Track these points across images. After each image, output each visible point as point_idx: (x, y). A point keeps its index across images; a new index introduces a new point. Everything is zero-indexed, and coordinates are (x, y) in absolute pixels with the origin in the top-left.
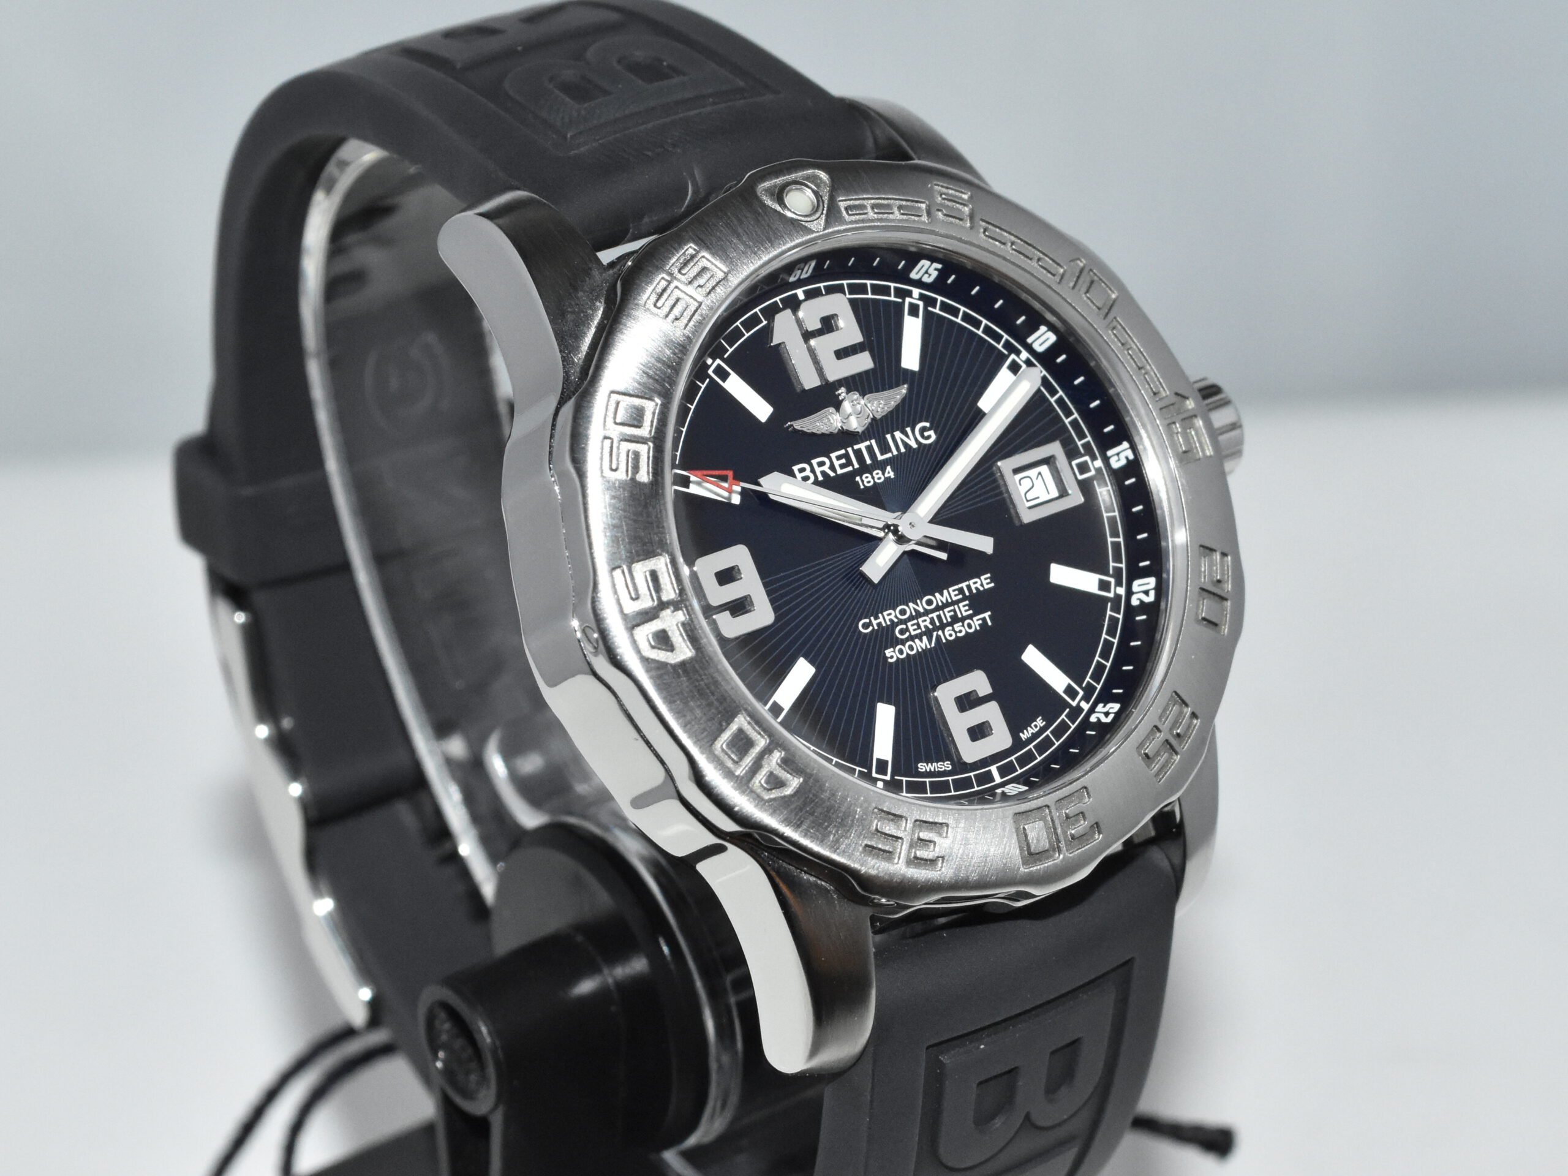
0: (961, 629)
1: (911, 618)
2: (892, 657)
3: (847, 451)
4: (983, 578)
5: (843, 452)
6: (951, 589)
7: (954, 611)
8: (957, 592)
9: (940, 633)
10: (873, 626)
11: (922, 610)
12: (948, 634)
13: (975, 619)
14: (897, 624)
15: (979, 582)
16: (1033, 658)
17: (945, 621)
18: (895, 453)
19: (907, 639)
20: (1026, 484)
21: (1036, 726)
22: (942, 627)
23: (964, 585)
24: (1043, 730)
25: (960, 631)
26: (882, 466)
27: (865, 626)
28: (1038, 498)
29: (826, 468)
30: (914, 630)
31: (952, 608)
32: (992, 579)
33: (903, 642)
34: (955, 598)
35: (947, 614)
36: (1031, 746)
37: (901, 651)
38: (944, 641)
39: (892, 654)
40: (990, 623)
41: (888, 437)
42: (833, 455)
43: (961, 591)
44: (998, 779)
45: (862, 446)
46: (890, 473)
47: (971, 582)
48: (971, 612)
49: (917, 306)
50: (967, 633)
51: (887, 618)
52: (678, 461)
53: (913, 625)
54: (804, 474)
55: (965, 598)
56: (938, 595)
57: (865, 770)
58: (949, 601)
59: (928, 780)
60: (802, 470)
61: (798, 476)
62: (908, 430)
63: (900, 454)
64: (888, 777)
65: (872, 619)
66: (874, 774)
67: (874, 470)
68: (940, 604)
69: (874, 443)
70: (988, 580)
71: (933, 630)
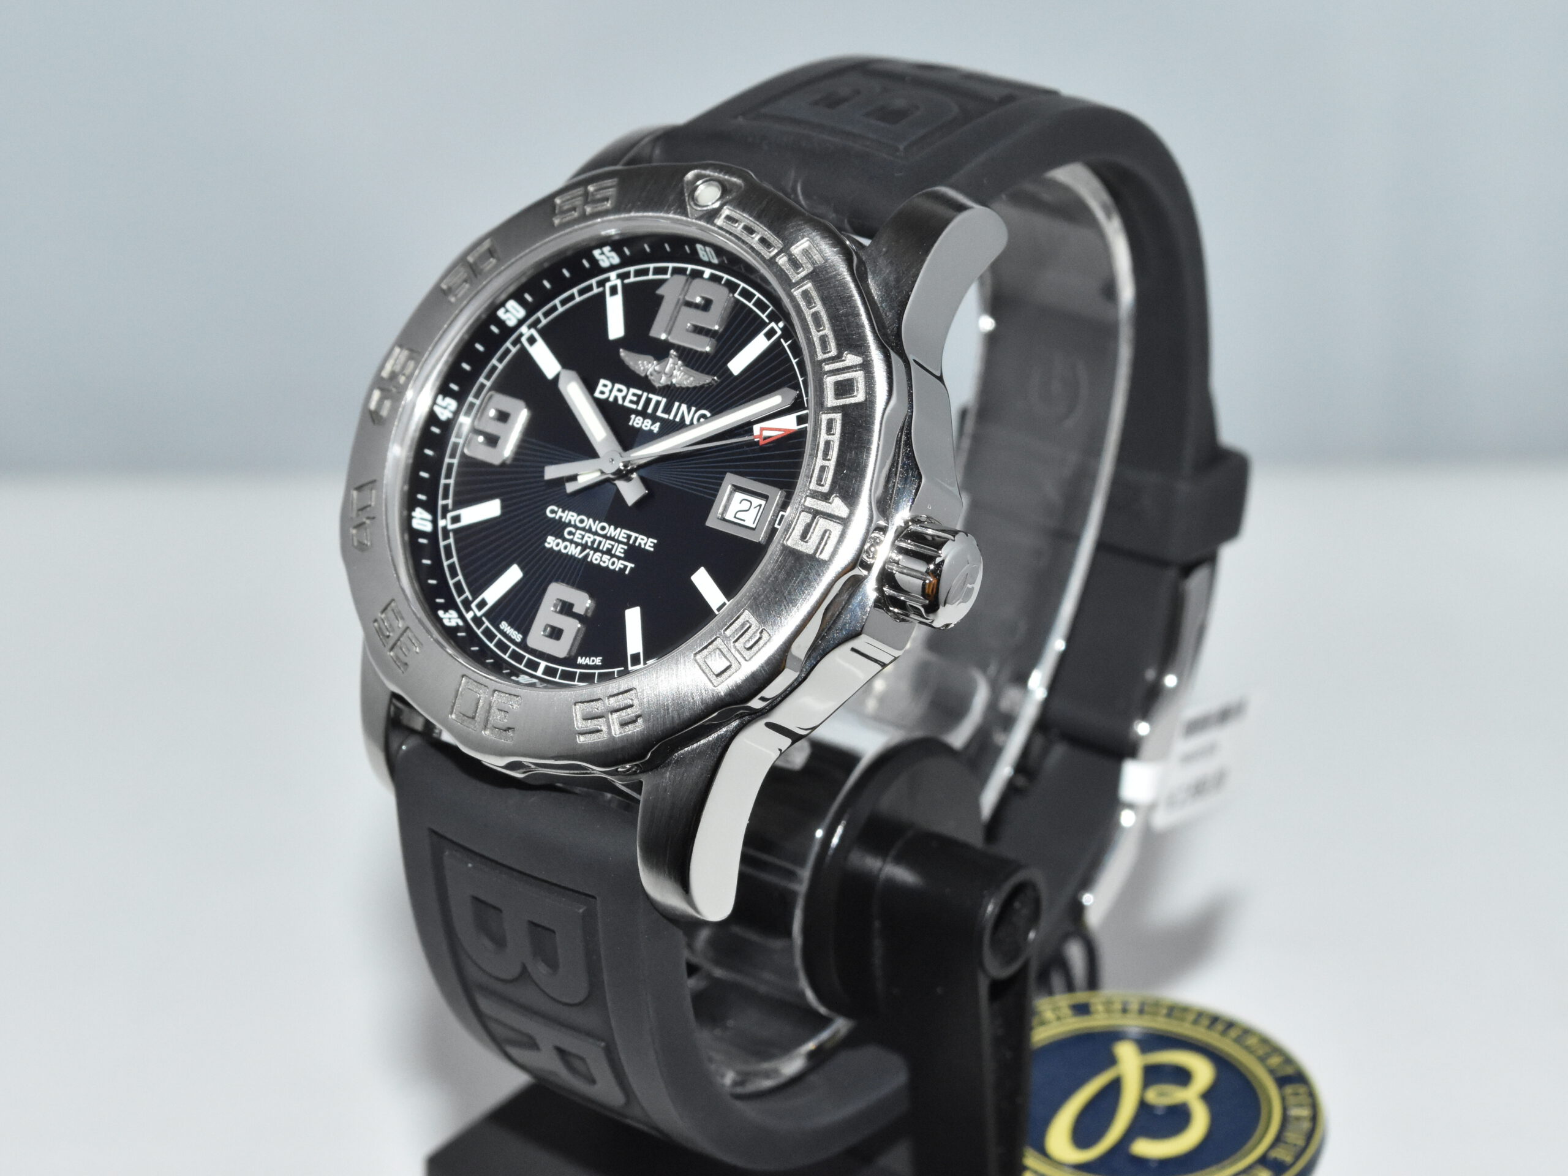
0: (606, 561)
1: (583, 529)
2: (549, 543)
3: (642, 394)
4: (651, 540)
5: (640, 392)
6: (624, 531)
7: (613, 546)
8: (625, 536)
9: (592, 553)
10: (556, 515)
11: (594, 530)
12: (595, 558)
13: (621, 561)
14: (572, 526)
15: (645, 541)
16: (633, 618)
17: (601, 548)
18: (671, 417)
19: (568, 540)
20: (746, 505)
21: (593, 661)
22: (597, 550)
23: (634, 535)
24: (595, 667)
25: (604, 562)
26: (654, 418)
27: (553, 512)
28: (744, 521)
29: (620, 396)
30: (578, 538)
31: (613, 543)
32: (655, 546)
33: (564, 540)
34: (621, 539)
35: (607, 545)
36: (578, 671)
37: (558, 545)
39: (551, 542)
40: (627, 572)
41: (677, 404)
42: (632, 390)
43: (629, 537)
44: (539, 673)
45: (655, 398)
46: (656, 428)
47: (641, 537)
48: (622, 555)
49: (776, 332)
50: (607, 567)
51: (569, 517)
52: (540, 326)
53: (580, 534)
54: (604, 389)
55: (627, 544)
56: (612, 527)
57: (470, 598)
58: (616, 537)
59: (499, 636)
60: (605, 386)
61: (600, 388)
62: (693, 409)
63: (674, 421)
64: (479, 614)
65: (560, 510)
66: (473, 606)
67: (647, 418)
68: (608, 535)
69: (664, 401)
70: (652, 545)
71: (589, 547)
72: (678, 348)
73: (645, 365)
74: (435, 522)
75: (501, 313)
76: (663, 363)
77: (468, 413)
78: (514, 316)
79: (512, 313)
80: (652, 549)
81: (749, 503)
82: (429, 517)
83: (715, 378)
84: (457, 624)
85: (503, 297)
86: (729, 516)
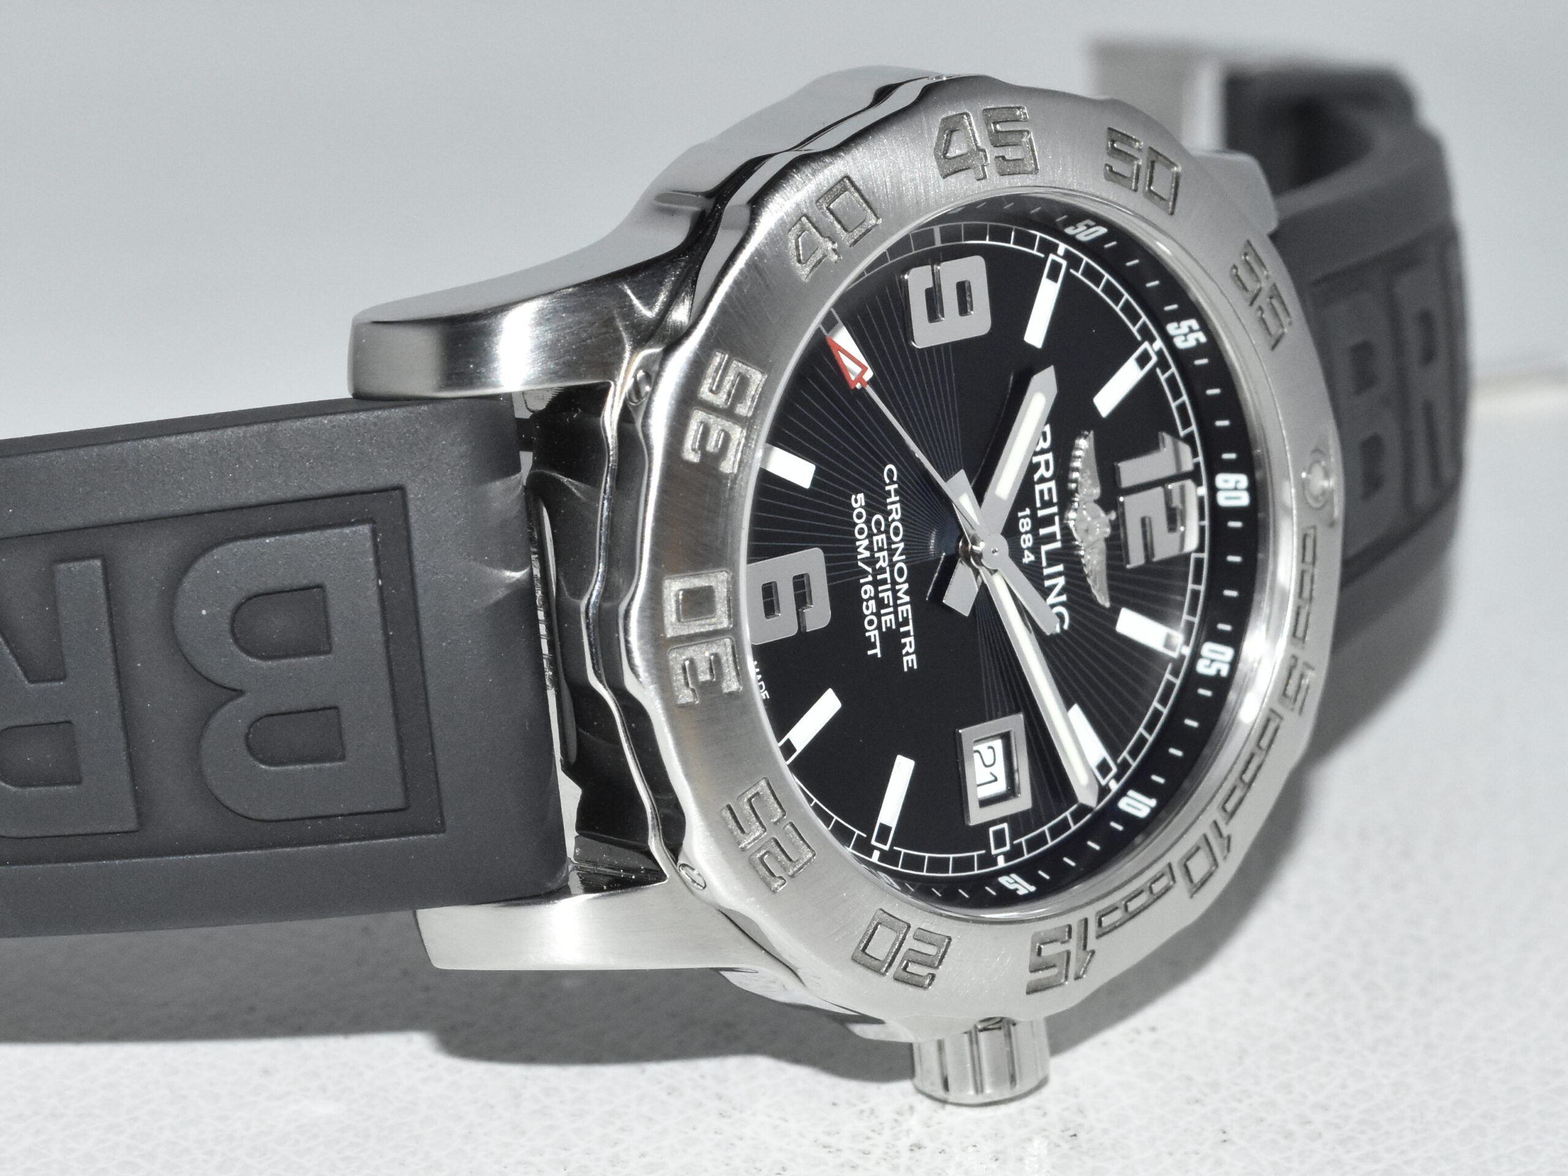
0: (869, 609)
1: (890, 542)
2: (856, 501)
3: (1054, 505)
4: (914, 657)
5: (1055, 500)
6: (909, 607)
7: (888, 606)
8: (905, 615)
9: (870, 578)
10: (889, 484)
11: (895, 558)
12: (868, 590)
13: (876, 632)
14: (886, 520)
15: (910, 651)
16: (827, 706)
17: (880, 588)
18: (1046, 572)
19: (870, 528)
22: (875, 583)
23: (911, 627)
25: (867, 608)
26: (1036, 548)
27: (890, 474)
29: (1042, 471)
30: (877, 542)
31: (891, 603)
32: (911, 669)
33: (868, 522)
34: (900, 610)
35: (887, 596)
37: (859, 516)
38: (862, 581)
39: (859, 501)
40: (870, 653)
41: (1061, 567)
42: (1053, 485)
45: (1057, 528)
46: (1028, 558)
47: (912, 639)
48: (884, 629)
49: (1174, 649)
50: (864, 616)
51: (893, 508)
52: (1073, 272)
53: (882, 541)
55: (899, 625)
56: (907, 586)
58: (898, 602)
62: (1065, 598)
63: (1045, 579)
65: (896, 485)
67: (1033, 535)
68: (897, 587)
69: (1058, 545)
71: (874, 569)
72: (1121, 517)
75: (1084, 224)
77: (946, 236)
80: (905, 669)
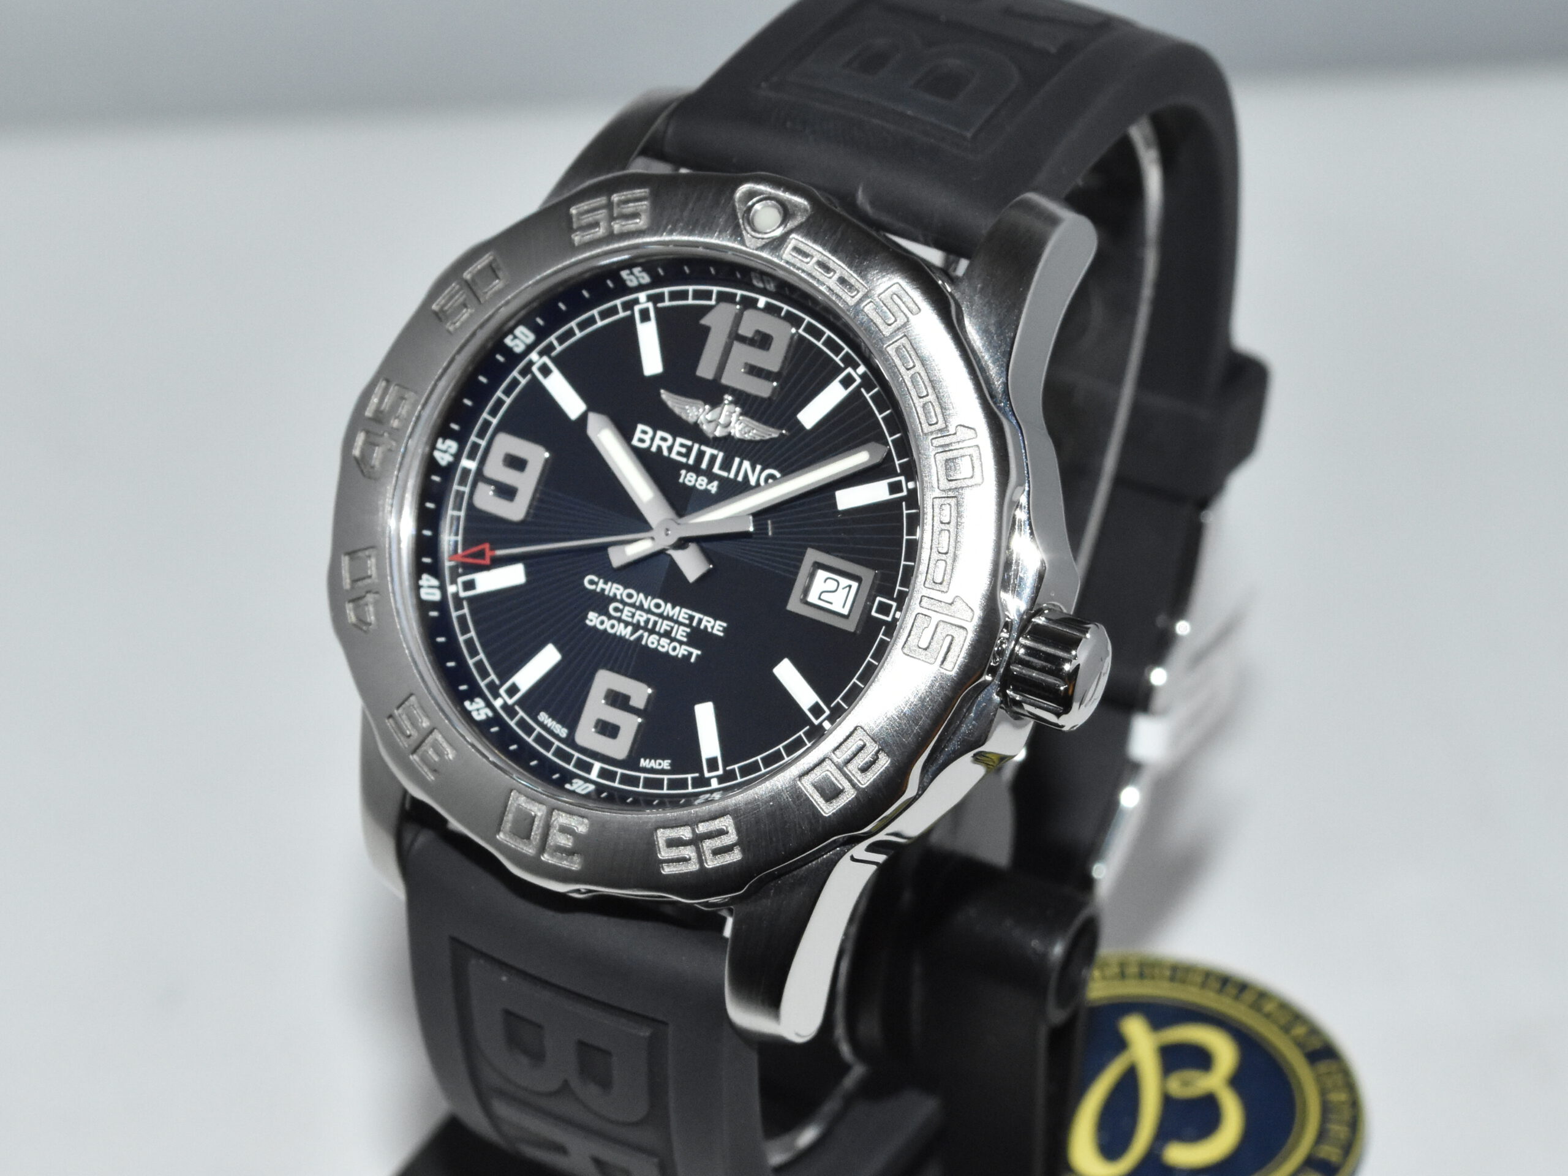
0: (665, 646)
1: (633, 605)
2: (591, 621)
3: (693, 446)
4: (718, 622)
5: (689, 443)
6: (684, 610)
7: (672, 628)
8: (687, 616)
9: (646, 634)
10: (597, 587)
11: (646, 607)
12: (652, 641)
13: (684, 647)
14: (617, 601)
15: (712, 624)
16: (705, 715)
17: (657, 629)
18: (732, 476)
19: (615, 618)
20: (832, 585)
21: (660, 764)
22: (652, 632)
23: (697, 616)
24: (663, 772)
25: (663, 647)
26: (711, 477)
27: (592, 582)
28: (831, 603)
29: (665, 446)
30: (627, 616)
31: (672, 624)
32: (725, 630)
33: (610, 617)
34: (681, 619)
35: (665, 626)
36: (643, 775)
37: (602, 623)
39: (593, 619)
40: (693, 660)
41: (737, 460)
42: (679, 440)
43: (691, 618)
44: (594, 775)
45: (709, 451)
46: (713, 487)
47: (706, 618)
48: (685, 640)
49: (854, 380)
50: (667, 652)
51: (613, 590)
52: (554, 354)
53: (629, 611)
54: (643, 436)
55: (689, 626)
56: (669, 606)
57: (497, 682)
58: (675, 617)
59: (538, 729)
60: (644, 432)
61: (638, 434)
62: (759, 467)
63: (735, 480)
64: (510, 702)
65: (601, 581)
66: (502, 691)
67: (702, 475)
68: (665, 614)
69: (721, 455)
70: (721, 629)
71: (642, 628)
72: (733, 391)
73: (694, 412)
74: (442, 588)
75: (508, 341)
76: (717, 410)
77: (471, 456)
78: (523, 341)
79: (521, 338)
80: (721, 634)
81: (836, 583)
82: (435, 582)
83: (784, 432)
84: (486, 714)
85: (512, 323)
86: (812, 598)
